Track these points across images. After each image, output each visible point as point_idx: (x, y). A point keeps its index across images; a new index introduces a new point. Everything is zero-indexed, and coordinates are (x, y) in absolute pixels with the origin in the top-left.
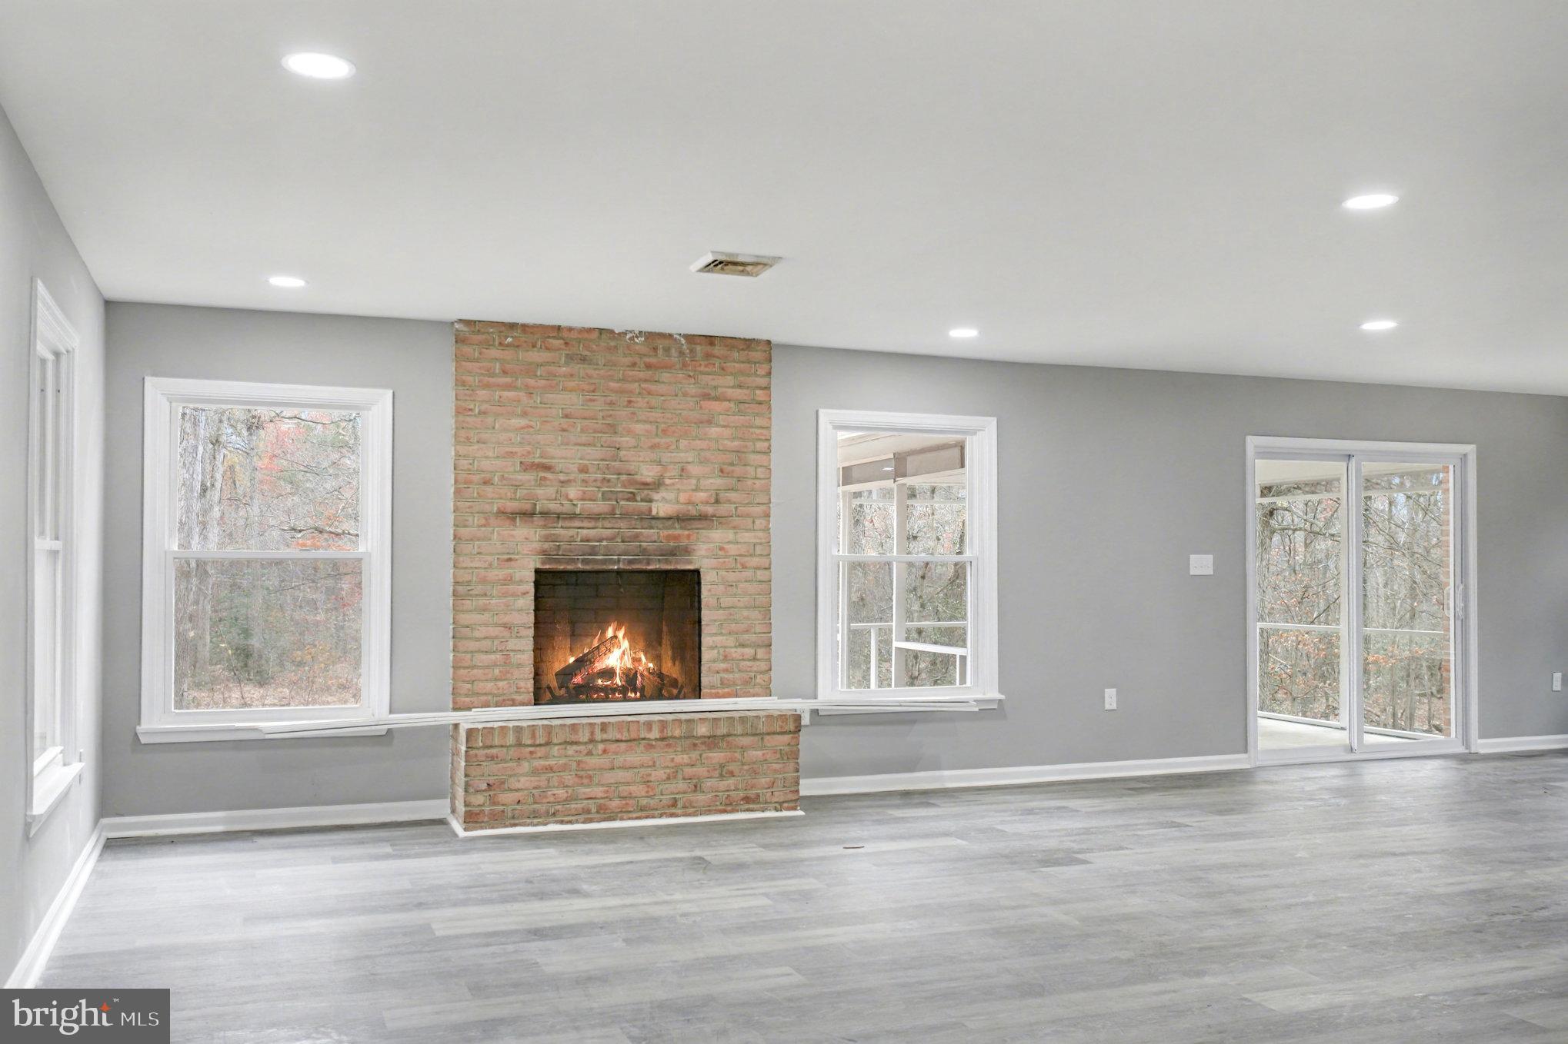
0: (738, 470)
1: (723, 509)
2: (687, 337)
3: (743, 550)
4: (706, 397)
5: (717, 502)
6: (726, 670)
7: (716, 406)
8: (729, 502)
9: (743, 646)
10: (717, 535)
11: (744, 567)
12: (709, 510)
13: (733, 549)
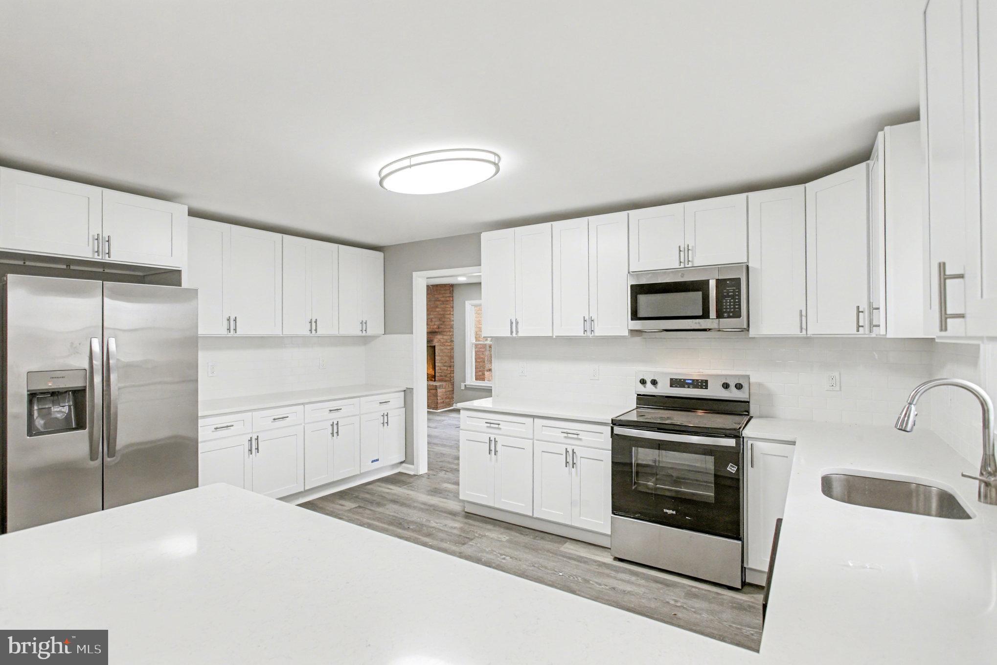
0: (443, 320)
1: (440, 330)
2: (432, 285)
3: (444, 341)
4: (436, 301)
5: (439, 328)
6: (441, 373)
7: (438, 303)
8: (441, 328)
9: (445, 366)
10: (439, 337)
11: (444, 345)
12: (437, 330)
13: (442, 340)
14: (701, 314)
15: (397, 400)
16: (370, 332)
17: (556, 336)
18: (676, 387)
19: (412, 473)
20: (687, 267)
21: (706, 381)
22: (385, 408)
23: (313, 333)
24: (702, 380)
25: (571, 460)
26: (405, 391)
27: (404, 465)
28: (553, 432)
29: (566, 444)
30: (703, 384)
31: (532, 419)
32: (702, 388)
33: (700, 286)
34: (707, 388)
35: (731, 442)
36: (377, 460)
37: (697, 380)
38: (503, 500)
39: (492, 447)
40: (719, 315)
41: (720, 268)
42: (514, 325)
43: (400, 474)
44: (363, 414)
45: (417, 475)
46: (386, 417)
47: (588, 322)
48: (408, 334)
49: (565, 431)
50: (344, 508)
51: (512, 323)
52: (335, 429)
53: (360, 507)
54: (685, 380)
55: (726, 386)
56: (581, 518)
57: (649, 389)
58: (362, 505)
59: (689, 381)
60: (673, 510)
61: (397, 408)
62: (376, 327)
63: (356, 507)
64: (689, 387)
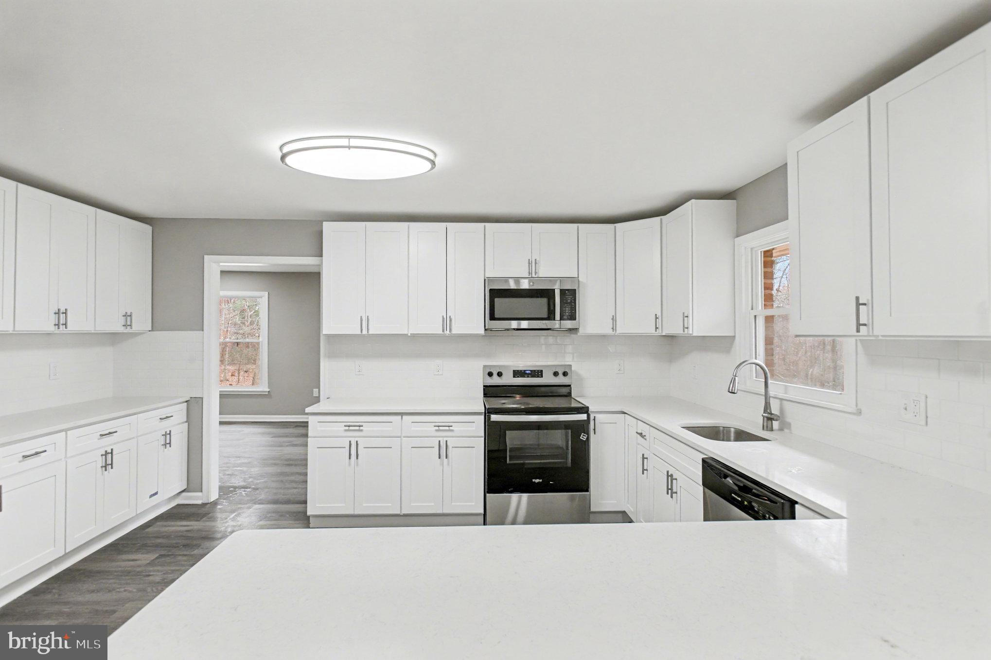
14: (546, 316)
15: (179, 413)
16: (136, 328)
17: (411, 334)
18: (518, 377)
19: (199, 502)
20: (533, 277)
21: (542, 371)
22: (167, 425)
23: (61, 329)
24: (538, 371)
25: (443, 452)
26: (186, 401)
27: (184, 494)
28: (426, 427)
29: (439, 437)
30: (538, 373)
31: (400, 417)
32: (538, 377)
33: (548, 294)
34: (542, 377)
35: (584, 417)
36: (156, 494)
37: (535, 371)
38: (364, 505)
39: (353, 452)
40: (561, 319)
41: (562, 279)
42: (365, 321)
43: (178, 505)
44: (139, 436)
45: (208, 503)
46: (168, 436)
47: (447, 322)
48: (197, 330)
49: (437, 424)
50: (138, 563)
51: (361, 320)
52: (108, 461)
53: (161, 556)
54: (525, 371)
55: (556, 374)
56: (453, 504)
57: (495, 381)
58: (163, 553)
59: (528, 372)
60: (540, 479)
61: (179, 424)
62: (142, 322)
63: (157, 558)
64: (528, 377)
